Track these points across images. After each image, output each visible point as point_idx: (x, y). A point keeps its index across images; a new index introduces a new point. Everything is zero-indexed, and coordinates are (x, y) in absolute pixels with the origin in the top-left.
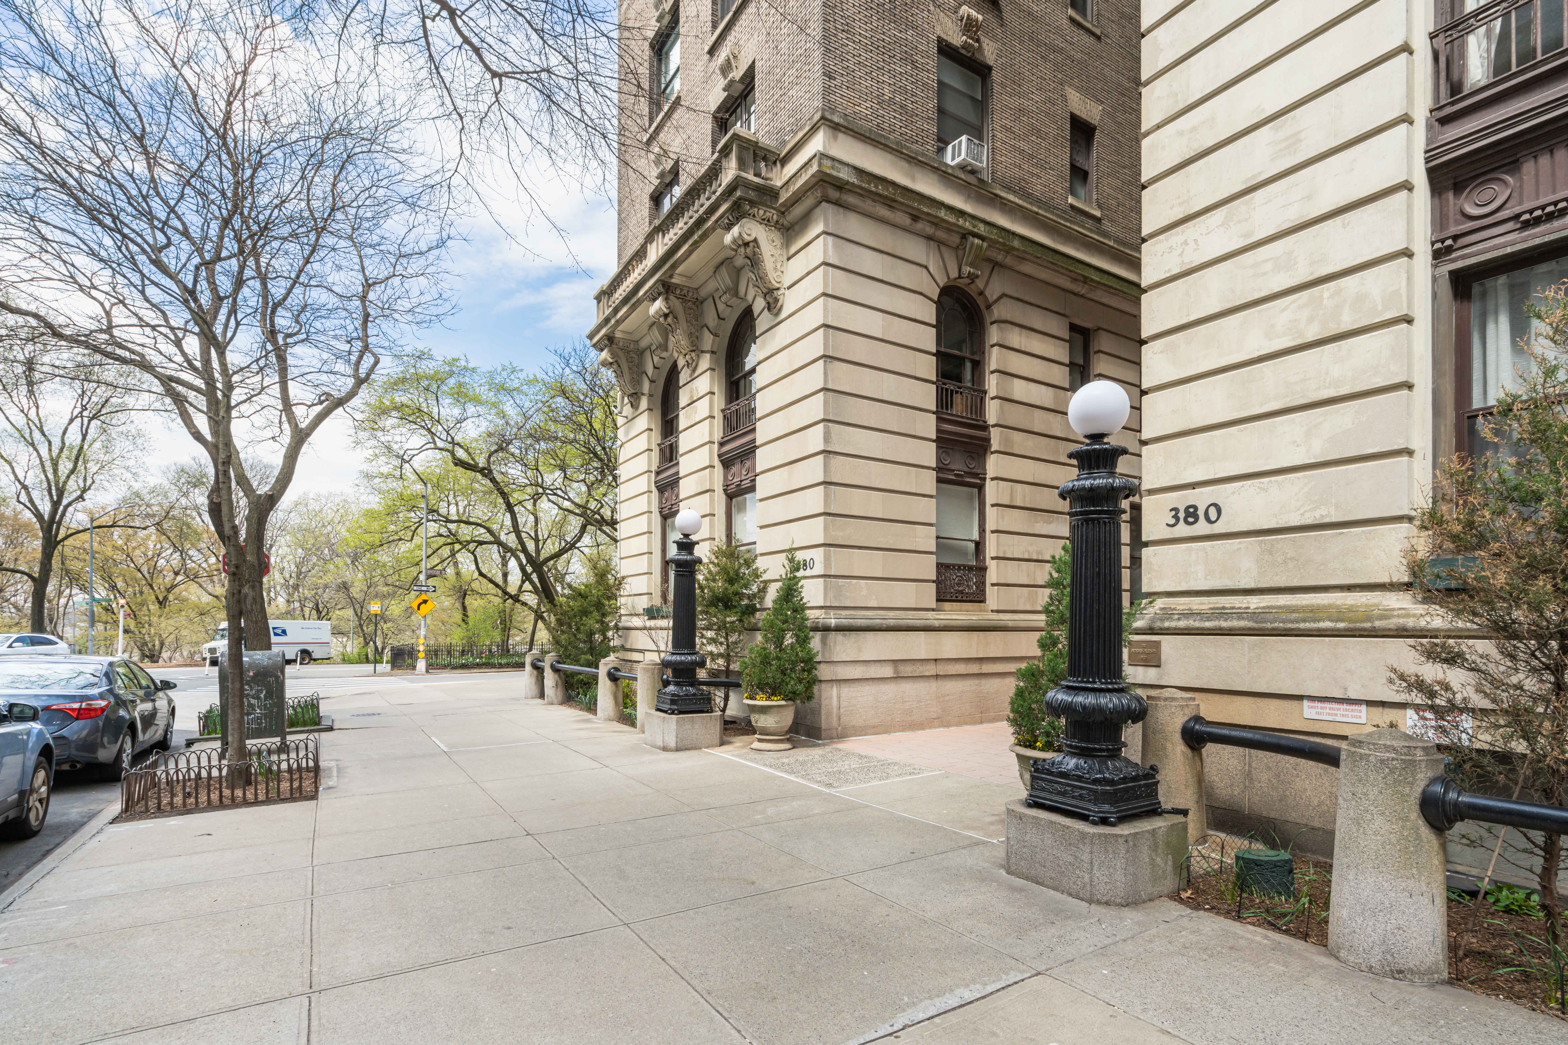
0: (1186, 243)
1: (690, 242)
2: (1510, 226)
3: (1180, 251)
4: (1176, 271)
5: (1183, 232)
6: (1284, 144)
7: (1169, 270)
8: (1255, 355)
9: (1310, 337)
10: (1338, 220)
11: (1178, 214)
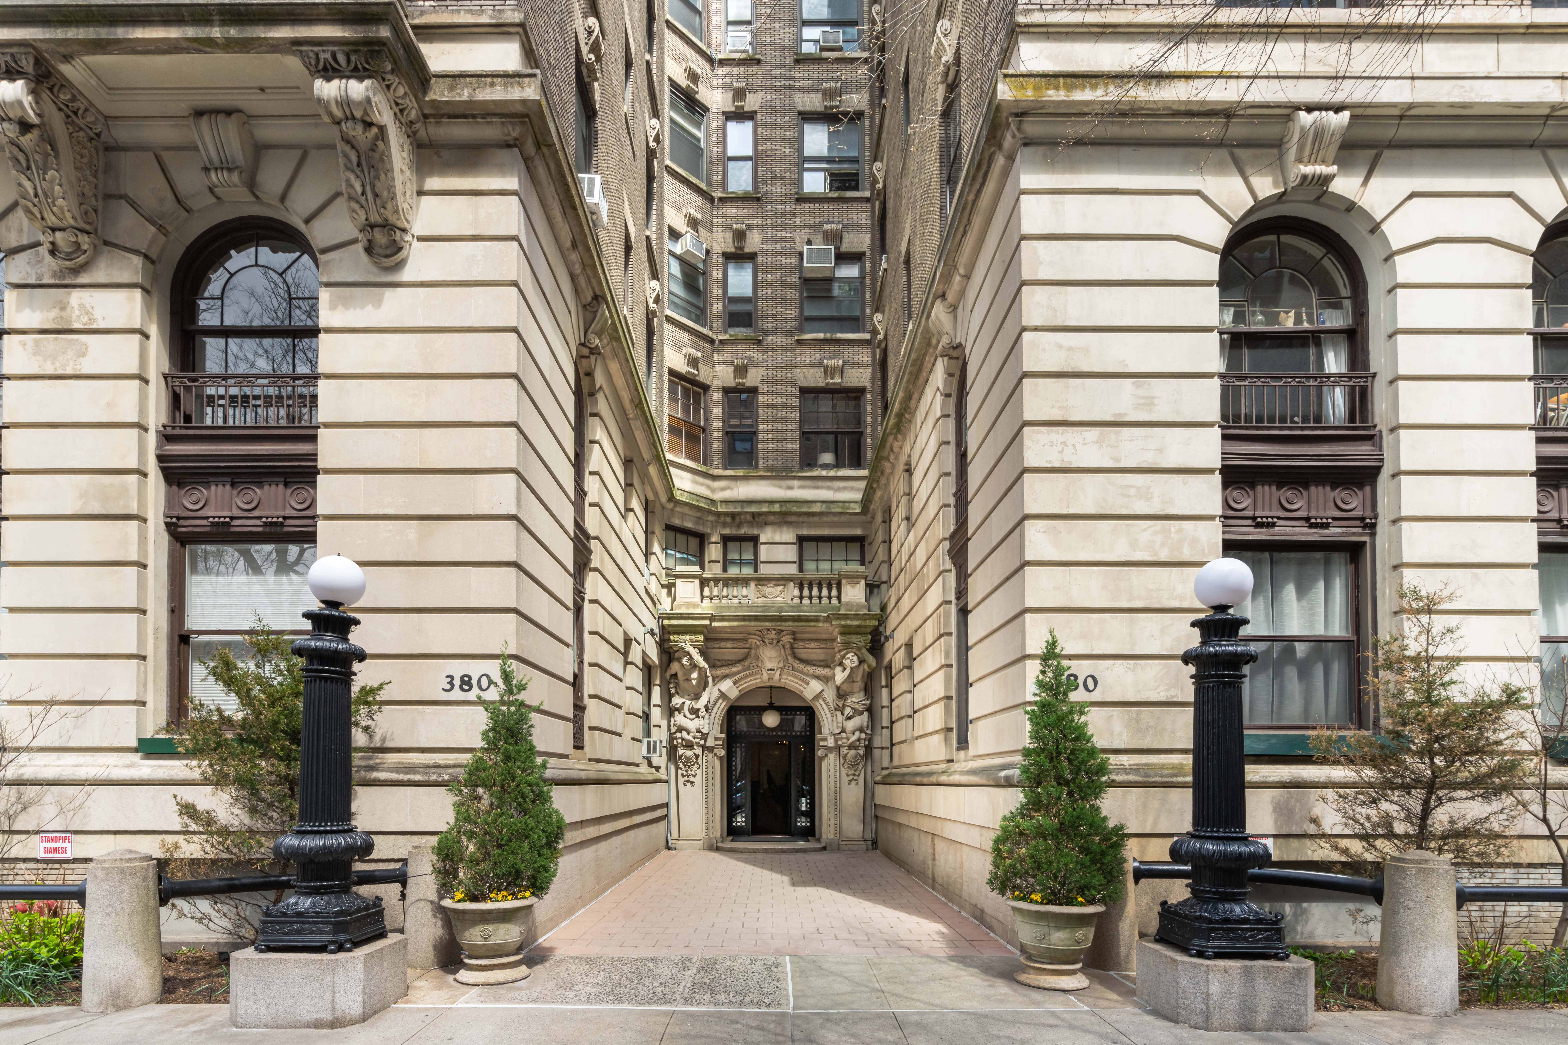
0: (1065, 443)
1: (191, 32)
2: (1249, 522)
3: (1060, 449)
4: (1057, 465)
5: (1063, 433)
6: (1142, 401)
7: (1050, 462)
8: (1124, 559)
9: (1163, 557)
10: (1181, 477)
11: (1057, 416)
